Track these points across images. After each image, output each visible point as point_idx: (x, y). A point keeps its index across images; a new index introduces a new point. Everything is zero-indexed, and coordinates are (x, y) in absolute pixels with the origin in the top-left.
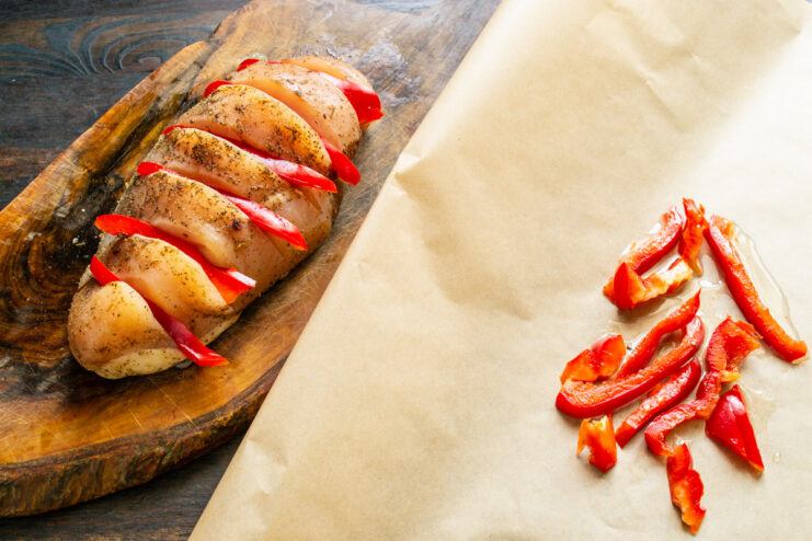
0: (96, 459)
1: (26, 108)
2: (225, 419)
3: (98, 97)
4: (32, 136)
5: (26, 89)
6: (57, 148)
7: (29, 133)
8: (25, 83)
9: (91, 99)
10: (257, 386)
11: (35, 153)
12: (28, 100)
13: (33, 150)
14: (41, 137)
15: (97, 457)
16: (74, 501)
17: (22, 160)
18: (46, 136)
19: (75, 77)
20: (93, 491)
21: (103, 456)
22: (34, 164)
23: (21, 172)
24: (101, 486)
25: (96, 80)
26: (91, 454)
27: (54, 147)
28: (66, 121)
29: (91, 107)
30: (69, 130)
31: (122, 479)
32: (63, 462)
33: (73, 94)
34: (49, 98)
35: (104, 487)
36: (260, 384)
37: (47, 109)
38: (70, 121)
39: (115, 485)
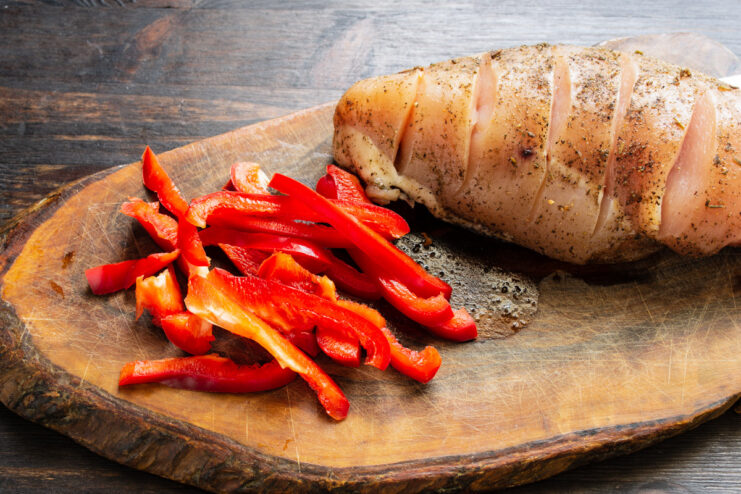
0: (184, 440)
1: (19, 41)
2: (334, 484)
3: (105, 34)
4: (25, 75)
5: (21, 18)
6: (54, 92)
7: (22, 72)
8: (20, 11)
9: (96, 35)
10: (388, 470)
11: (28, 96)
12: (22, 31)
13: (26, 92)
14: (35, 77)
15: (187, 439)
16: (142, 467)
17: (12, 103)
18: (42, 76)
19: (78, 8)
20: (164, 469)
21: (192, 442)
22: (26, 108)
23: (11, 117)
24: (174, 470)
25: (103, 13)
26: (182, 432)
27: (50, 90)
28: (66, 60)
29: (97, 46)
30: (69, 71)
31: (197, 476)
32: (153, 422)
33: (75, 27)
34: (47, 31)
35: (177, 472)
36: (393, 470)
37: (44, 43)
38: (71, 61)
39: (188, 477)
